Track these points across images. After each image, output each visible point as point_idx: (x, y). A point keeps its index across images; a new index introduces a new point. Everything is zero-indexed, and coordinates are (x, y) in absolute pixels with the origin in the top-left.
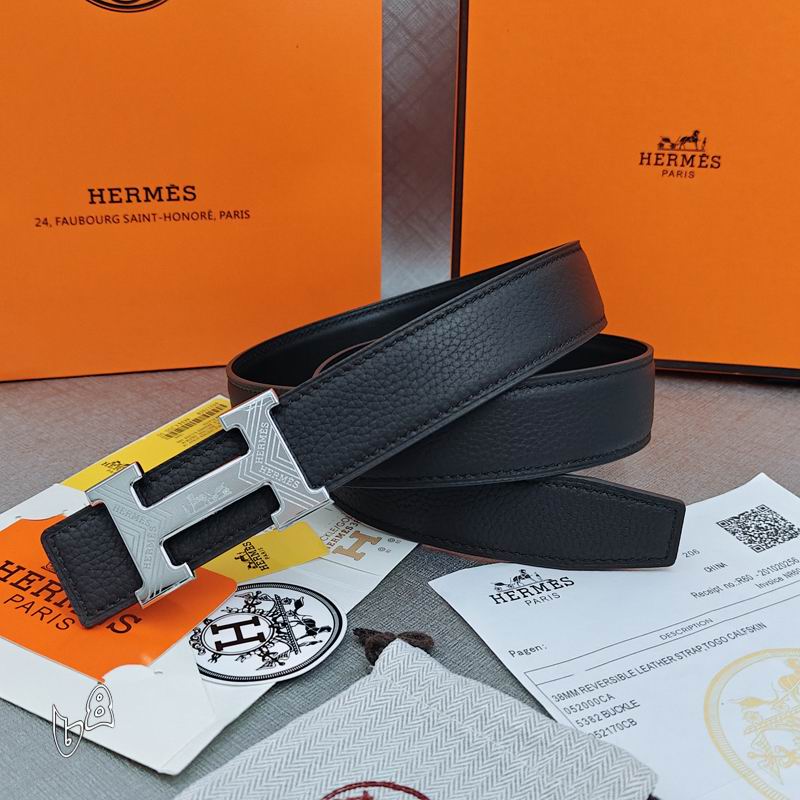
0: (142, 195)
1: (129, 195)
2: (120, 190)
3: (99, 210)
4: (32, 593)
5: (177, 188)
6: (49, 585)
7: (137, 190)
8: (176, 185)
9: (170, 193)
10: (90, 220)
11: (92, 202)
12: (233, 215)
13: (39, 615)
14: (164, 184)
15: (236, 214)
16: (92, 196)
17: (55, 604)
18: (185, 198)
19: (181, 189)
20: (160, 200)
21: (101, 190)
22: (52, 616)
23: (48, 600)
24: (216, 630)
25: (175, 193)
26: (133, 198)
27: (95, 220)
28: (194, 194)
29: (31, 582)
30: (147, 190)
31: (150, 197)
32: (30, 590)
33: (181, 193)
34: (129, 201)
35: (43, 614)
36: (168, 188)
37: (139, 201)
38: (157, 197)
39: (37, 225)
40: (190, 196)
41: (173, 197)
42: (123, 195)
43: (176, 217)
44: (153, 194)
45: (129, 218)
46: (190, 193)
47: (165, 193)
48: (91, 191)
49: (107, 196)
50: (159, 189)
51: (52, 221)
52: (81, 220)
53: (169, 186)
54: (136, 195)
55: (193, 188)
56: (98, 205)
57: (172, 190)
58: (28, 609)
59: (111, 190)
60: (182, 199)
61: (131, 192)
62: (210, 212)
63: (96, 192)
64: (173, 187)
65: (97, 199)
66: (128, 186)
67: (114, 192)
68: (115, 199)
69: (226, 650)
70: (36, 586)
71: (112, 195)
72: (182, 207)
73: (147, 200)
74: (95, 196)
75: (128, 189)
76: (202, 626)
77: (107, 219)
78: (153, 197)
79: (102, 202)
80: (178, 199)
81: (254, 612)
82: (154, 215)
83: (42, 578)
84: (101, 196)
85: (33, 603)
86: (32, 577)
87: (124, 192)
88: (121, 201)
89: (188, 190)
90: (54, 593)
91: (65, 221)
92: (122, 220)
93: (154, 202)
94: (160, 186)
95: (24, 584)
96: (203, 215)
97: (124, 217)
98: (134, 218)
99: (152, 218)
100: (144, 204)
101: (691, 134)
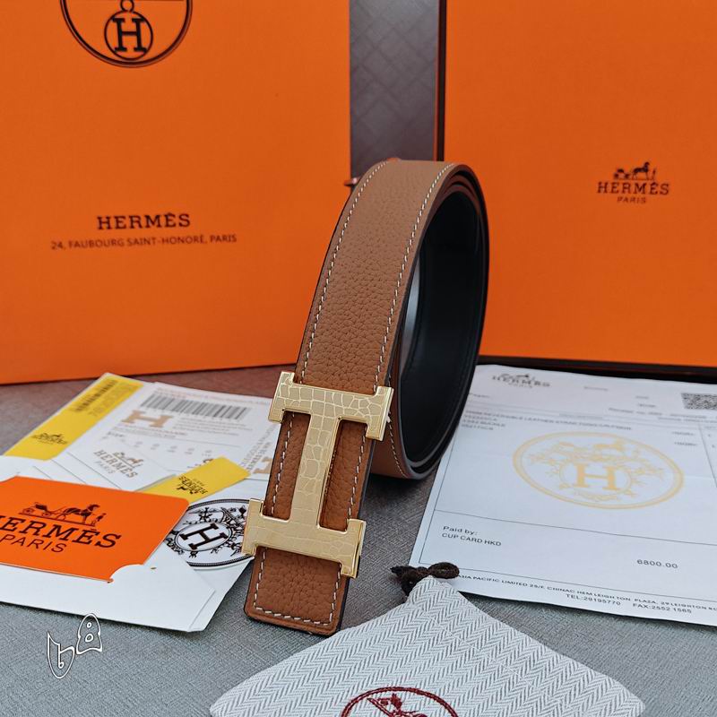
0: (143, 222)
1: (132, 221)
2: (124, 217)
3: (106, 235)
5: (174, 216)
7: (139, 217)
8: (173, 213)
9: (167, 220)
10: (99, 244)
11: (101, 228)
12: (221, 238)
14: (162, 212)
15: (224, 238)
16: (101, 223)
18: (181, 225)
19: (177, 216)
20: (159, 226)
21: (108, 218)
24: (185, 537)
25: (171, 220)
26: (135, 225)
27: (103, 243)
28: (188, 222)
29: (14, 525)
30: (148, 217)
31: (150, 224)
33: (177, 220)
34: (132, 227)
35: (37, 545)
36: (166, 216)
37: (140, 226)
38: (156, 223)
39: (53, 248)
40: (184, 223)
41: (170, 223)
42: (127, 222)
43: (173, 240)
44: (152, 221)
45: (132, 241)
46: (185, 220)
47: (163, 221)
48: (100, 218)
49: (113, 223)
50: (158, 217)
51: (66, 244)
52: (91, 244)
53: (166, 213)
54: (138, 222)
55: (187, 216)
56: (105, 231)
57: (170, 218)
59: (116, 218)
60: (177, 225)
61: (135, 219)
62: (201, 237)
63: (104, 220)
64: (170, 215)
65: (105, 226)
66: (132, 214)
67: (120, 219)
68: (120, 225)
69: (199, 548)
70: (21, 527)
71: (118, 222)
72: (177, 232)
73: (148, 226)
74: (103, 222)
75: (131, 217)
76: (173, 536)
77: (113, 242)
78: (153, 223)
79: (109, 228)
80: (174, 225)
81: (210, 521)
82: (154, 239)
84: (108, 223)
86: (14, 522)
87: (128, 220)
88: (125, 227)
89: (184, 217)
91: (77, 244)
92: (126, 243)
93: (154, 228)
94: (158, 213)
95: (9, 527)
96: (195, 239)
97: (128, 240)
98: (136, 241)
99: (151, 242)
100: (144, 229)
101: (641, 165)
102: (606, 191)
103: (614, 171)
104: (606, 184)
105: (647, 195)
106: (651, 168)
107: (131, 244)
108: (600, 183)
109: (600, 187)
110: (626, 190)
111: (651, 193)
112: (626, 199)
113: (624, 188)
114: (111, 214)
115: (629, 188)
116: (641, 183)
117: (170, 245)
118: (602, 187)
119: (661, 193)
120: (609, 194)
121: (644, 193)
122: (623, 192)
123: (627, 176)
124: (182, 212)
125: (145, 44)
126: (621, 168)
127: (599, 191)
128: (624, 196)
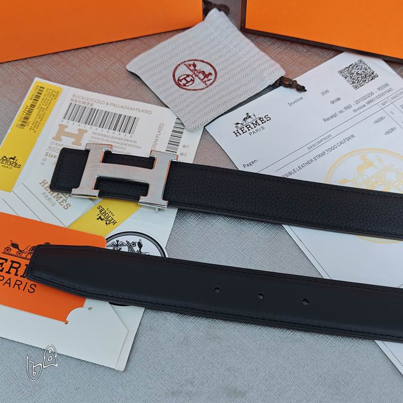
4: (6, 272)
6: (12, 264)
13: (16, 286)
17: (21, 276)
22: (24, 284)
23: (16, 274)
32: (4, 271)
58: (10, 284)
83: (6, 260)
85: (10, 279)
90: (17, 268)
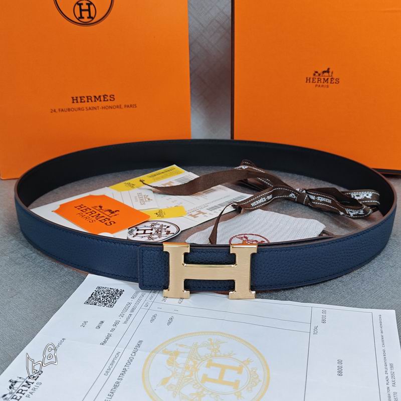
0: (93, 99)
1: (88, 99)
2: (84, 97)
3: (76, 105)
5: (107, 96)
7: (91, 97)
9: (104, 98)
10: (72, 110)
11: (73, 102)
12: (130, 106)
14: (102, 94)
16: (73, 100)
18: (110, 100)
19: (109, 96)
20: (100, 101)
26: (90, 100)
27: (74, 109)
28: (114, 98)
30: (95, 97)
31: (96, 100)
33: (108, 98)
34: (88, 101)
36: (104, 96)
37: (92, 101)
38: (99, 100)
39: (52, 112)
40: (112, 99)
41: (106, 99)
42: (86, 99)
43: (107, 108)
44: (97, 98)
45: (88, 108)
46: (112, 98)
47: (102, 98)
48: (73, 98)
49: (79, 100)
50: (100, 97)
51: (57, 110)
52: (69, 110)
54: (91, 99)
55: (113, 96)
56: (76, 104)
59: (81, 97)
61: (89, 98)
62: (121, 105)
63: (75, 98)
64: (105, 95)
65: (75, 101)
66: (88, 95)
68: (82, 101)
71: (81, 99)
72: (109, 103)
73: (95, 101)
74: (74, 100)
75: (87, 97)
77: (79, 109)
78: (98, 99)
79: (77, 102)
80: (108, 100)
82: (98, 107)
84: (77, 100)
87: (86, 98)
88: (84, 102)
89: (111, 96)
91: (62, 110)
93: (98, 102)
94: (100, 95)
96: (118, 107)
97: (86, 108)
98: (90, 108)
99: (97, 108)
100: (94, 103)
101: (326, 70)
102: (310, 82)
103: (314, 72)
104: (310, 78)
105: (329, 84)
106: (331, 71)
107: (87, 110)
108: (307, 78)
109: (307, 80)
110: (319, 81)
111: (331, 83)
112: (319, 86)
113: (318, 80)
114: (78, 96)
115: (320, 80)
116: (326, 78)
117: (106, 110)
118: (308, 80)
119: (336, 83)
120: (311, 83)
121: (328, 82)
122: (318, 82)
123: (319, 75)
124: (111, 94)
125: (92, 15)
126: (316, 70)
127: (307, 82)
128: (318, 84)
